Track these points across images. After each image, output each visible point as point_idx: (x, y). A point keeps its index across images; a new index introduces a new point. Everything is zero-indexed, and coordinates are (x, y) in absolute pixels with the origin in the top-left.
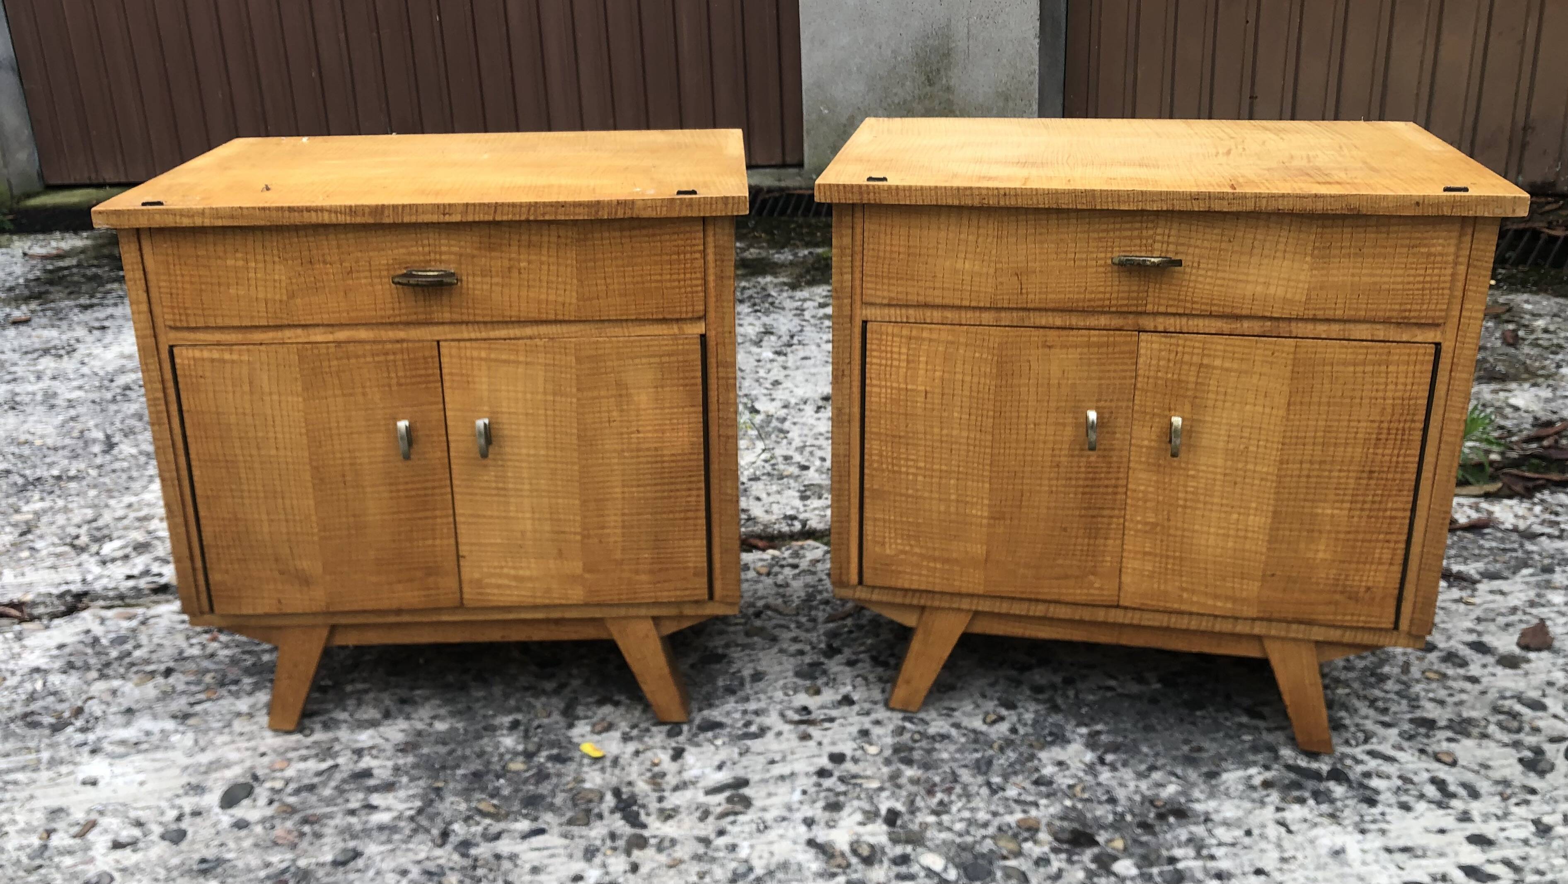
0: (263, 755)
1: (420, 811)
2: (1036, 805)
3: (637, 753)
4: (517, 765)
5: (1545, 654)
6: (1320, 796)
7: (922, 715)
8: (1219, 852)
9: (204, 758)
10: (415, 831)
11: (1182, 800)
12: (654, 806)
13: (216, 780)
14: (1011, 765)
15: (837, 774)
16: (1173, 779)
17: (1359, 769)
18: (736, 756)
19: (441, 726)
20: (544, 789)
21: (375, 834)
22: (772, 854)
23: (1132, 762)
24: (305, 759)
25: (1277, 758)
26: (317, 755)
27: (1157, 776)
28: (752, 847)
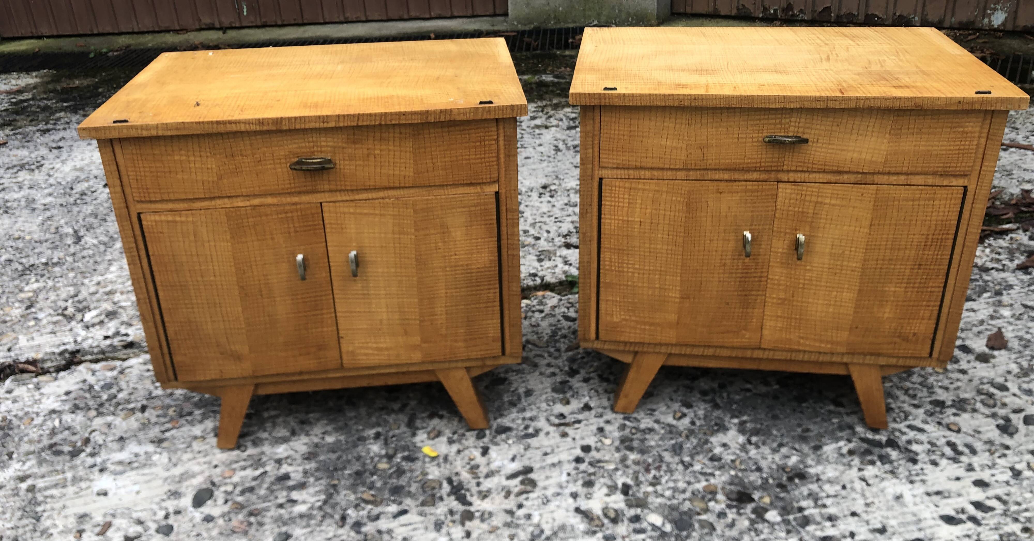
0: (216, 466)
1: (325, 502)
2: (713, 475)
3: (459, 452)
4: (383, 465)
5: (1003, 352)
6: (884, 459)
7: (635, 415)
8: (828, 502)
9: (177, 471)
10: (324, 517)
11: (801, 466)
12: (474, 489)
13: (187, 487)
14: (694, 448)
15: (587, 460)
16: (794, 452)
17: (904, 438)
18: (522, 451)
19: (330, 439)
20: (403, 481)
21: (298, 520)
22: (554, 519)
23: (768, 441)
24: (244, 468)
25: (854, 433)
26: (251, 466)
27: (784, 450)
28: (541, 515)
